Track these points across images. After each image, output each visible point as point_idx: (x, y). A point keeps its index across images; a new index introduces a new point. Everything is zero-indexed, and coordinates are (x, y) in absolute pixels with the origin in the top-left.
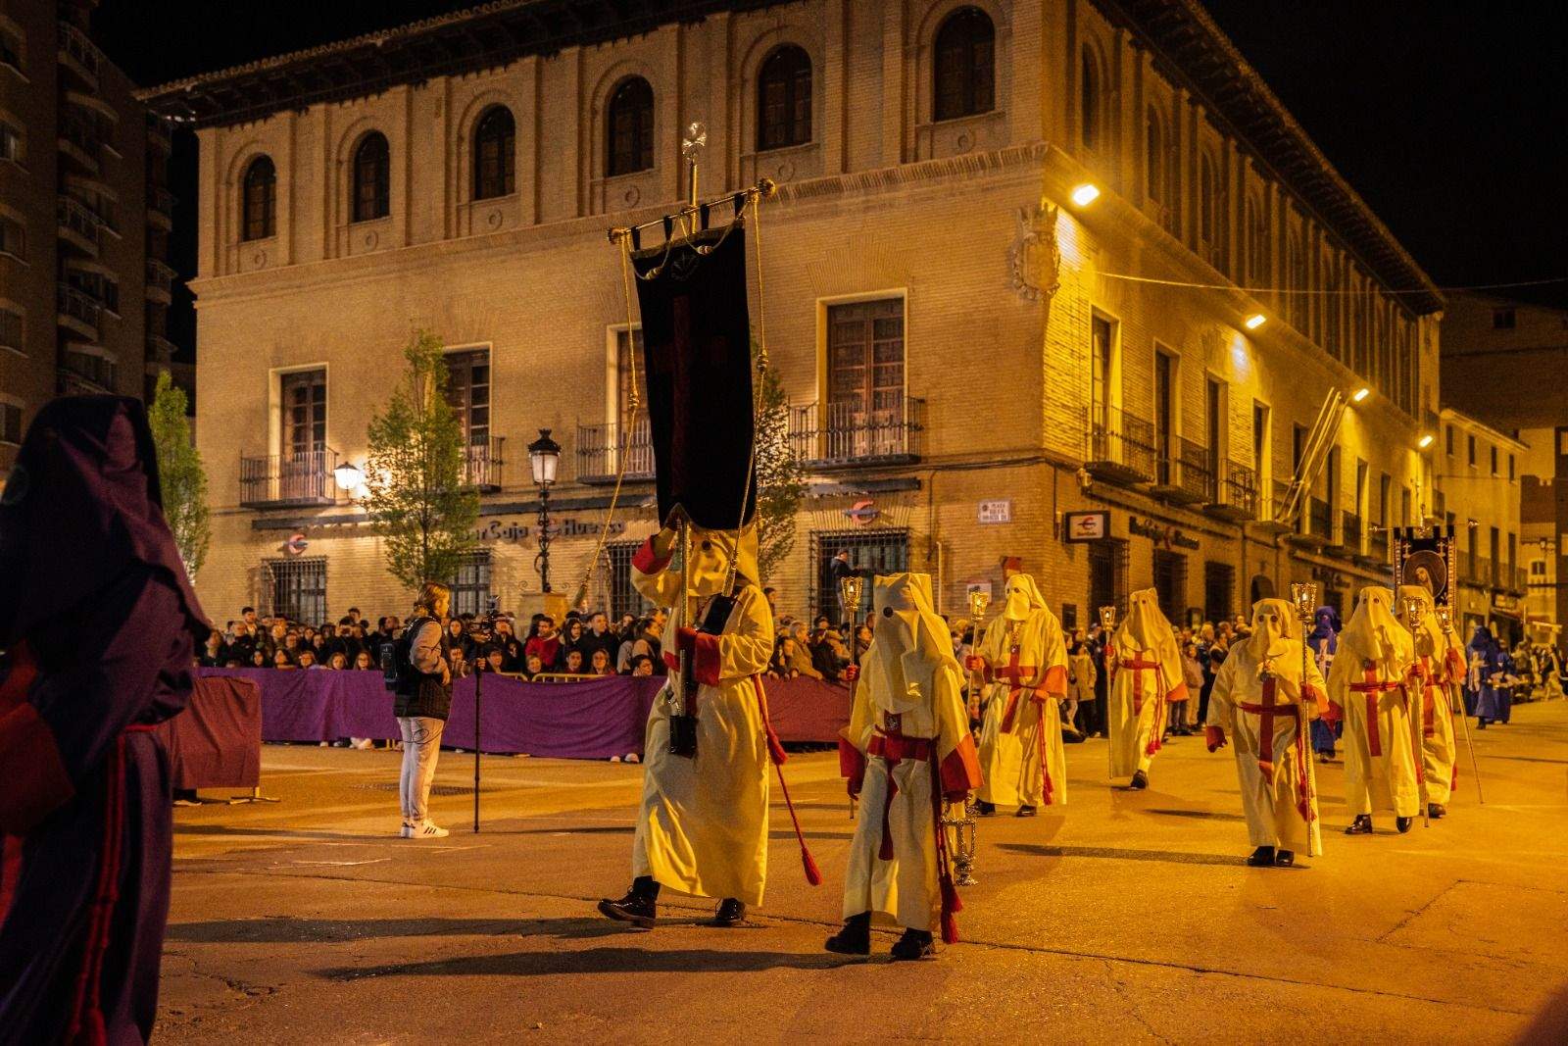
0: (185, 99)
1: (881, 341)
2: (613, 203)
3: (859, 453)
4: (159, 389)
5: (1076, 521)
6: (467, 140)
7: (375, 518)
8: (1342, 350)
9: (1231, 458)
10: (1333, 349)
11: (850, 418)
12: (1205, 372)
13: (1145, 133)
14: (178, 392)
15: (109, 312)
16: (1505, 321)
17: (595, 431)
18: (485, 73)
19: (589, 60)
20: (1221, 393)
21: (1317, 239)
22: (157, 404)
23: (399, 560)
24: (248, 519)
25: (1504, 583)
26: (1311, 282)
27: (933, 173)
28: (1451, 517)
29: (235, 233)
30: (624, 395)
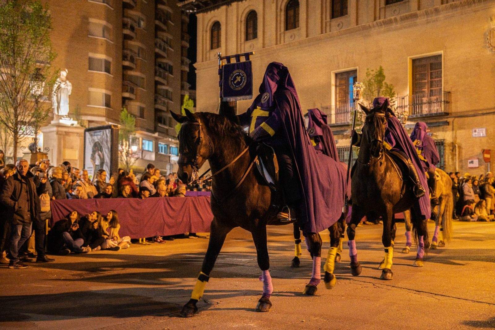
0: (192, 5)
1: (433, 71)
2: (333, 28)
3: (424, 113)
4: (185, 100)
6: (283, 9)
11: (421, 100)
14: (191, 102)
15: (170, 75)
17: (327, 108)
22: (185, 105)
27: (454, 7)
29: (208, 47)
30: (338, 95)
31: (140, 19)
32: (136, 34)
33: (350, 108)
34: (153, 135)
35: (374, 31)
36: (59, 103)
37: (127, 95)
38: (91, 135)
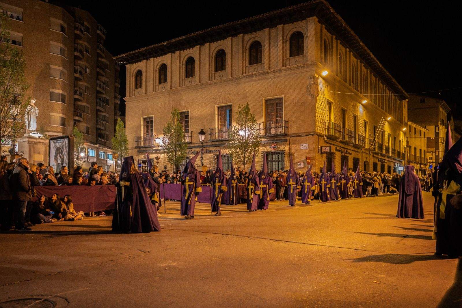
0: (123, 58)
1: (278, 108)
2: (217, 78)
3: (273, 133)
4: (118, 122)
5: (323, 148)
6: (184, 64)
7: (164, 149)
8: (385, 108)
9: (359, 133)
10: (383, 108)
11: (271, 125)
12: (353, 114)
13: (339, 59)
14: (122, 122)
15: (107, 105)
16: (423, 101)
17: (213, 129)
18: (188, 50)
19: (211, 46)
20: (356, 119)
21: (379, 82)
22: (118, 125)
23: (170, 159)
24: (137, 150)
25: (423, 162)
26: (377, 93)
27: (290, 69)
28: (410, 147)
29: (134, 87)
30: (219, 121)
31: (86, 67)
32: (83, 77)
33: (227, 129)
34: (95, 146)
35: (242, 81)
36: (29, 122)
37: (77, 118)
38: (55, 143)
